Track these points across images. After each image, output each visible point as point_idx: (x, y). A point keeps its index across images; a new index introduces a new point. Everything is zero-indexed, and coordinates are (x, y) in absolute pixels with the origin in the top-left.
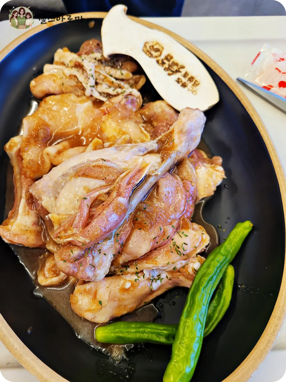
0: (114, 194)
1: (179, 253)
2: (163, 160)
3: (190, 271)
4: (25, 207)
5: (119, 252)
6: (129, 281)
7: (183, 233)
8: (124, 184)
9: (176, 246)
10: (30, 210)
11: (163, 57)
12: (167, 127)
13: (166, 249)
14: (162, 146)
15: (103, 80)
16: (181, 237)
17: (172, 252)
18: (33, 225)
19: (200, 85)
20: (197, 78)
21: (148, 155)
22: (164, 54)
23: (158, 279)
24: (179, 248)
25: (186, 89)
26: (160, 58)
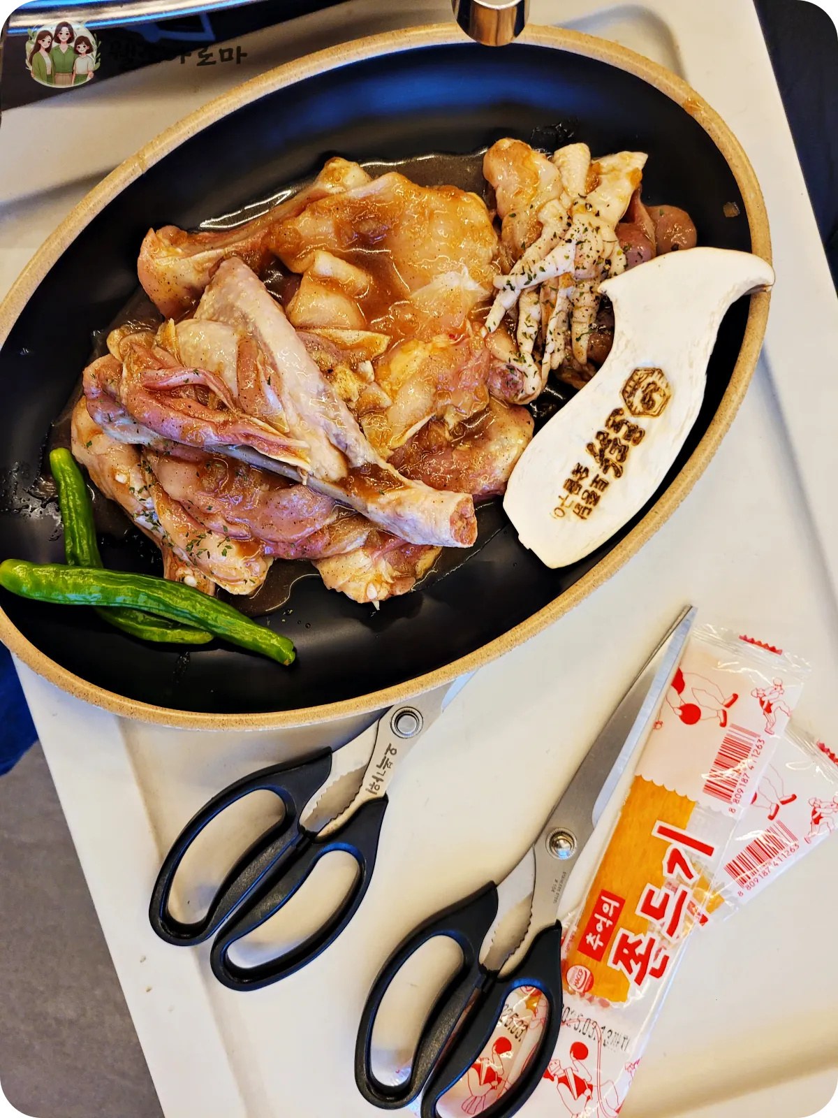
0: (220, 418)
1: (190, 547)
2: (336, 483)
3: (180, 572)
4: (209, 260)
5: (157, 452)
6: (129, 478)
7: (229, 547)
8: (241, 428)
9: (200, 539)
10: (207, 273)
11: (633, 420)
12: (447, 474)
13: (189, 524)
14: (366, 475)
15: (547, 301)
16: (218, 546)
17: (187, 536)
18: (185, 288)
19: (583, 521)
20: (595, 510)
21: (337, 453)
22: (643, 422)
23: (154, 524)
24: (198, 545)
25: (565, 493)
26: (627, 415)
